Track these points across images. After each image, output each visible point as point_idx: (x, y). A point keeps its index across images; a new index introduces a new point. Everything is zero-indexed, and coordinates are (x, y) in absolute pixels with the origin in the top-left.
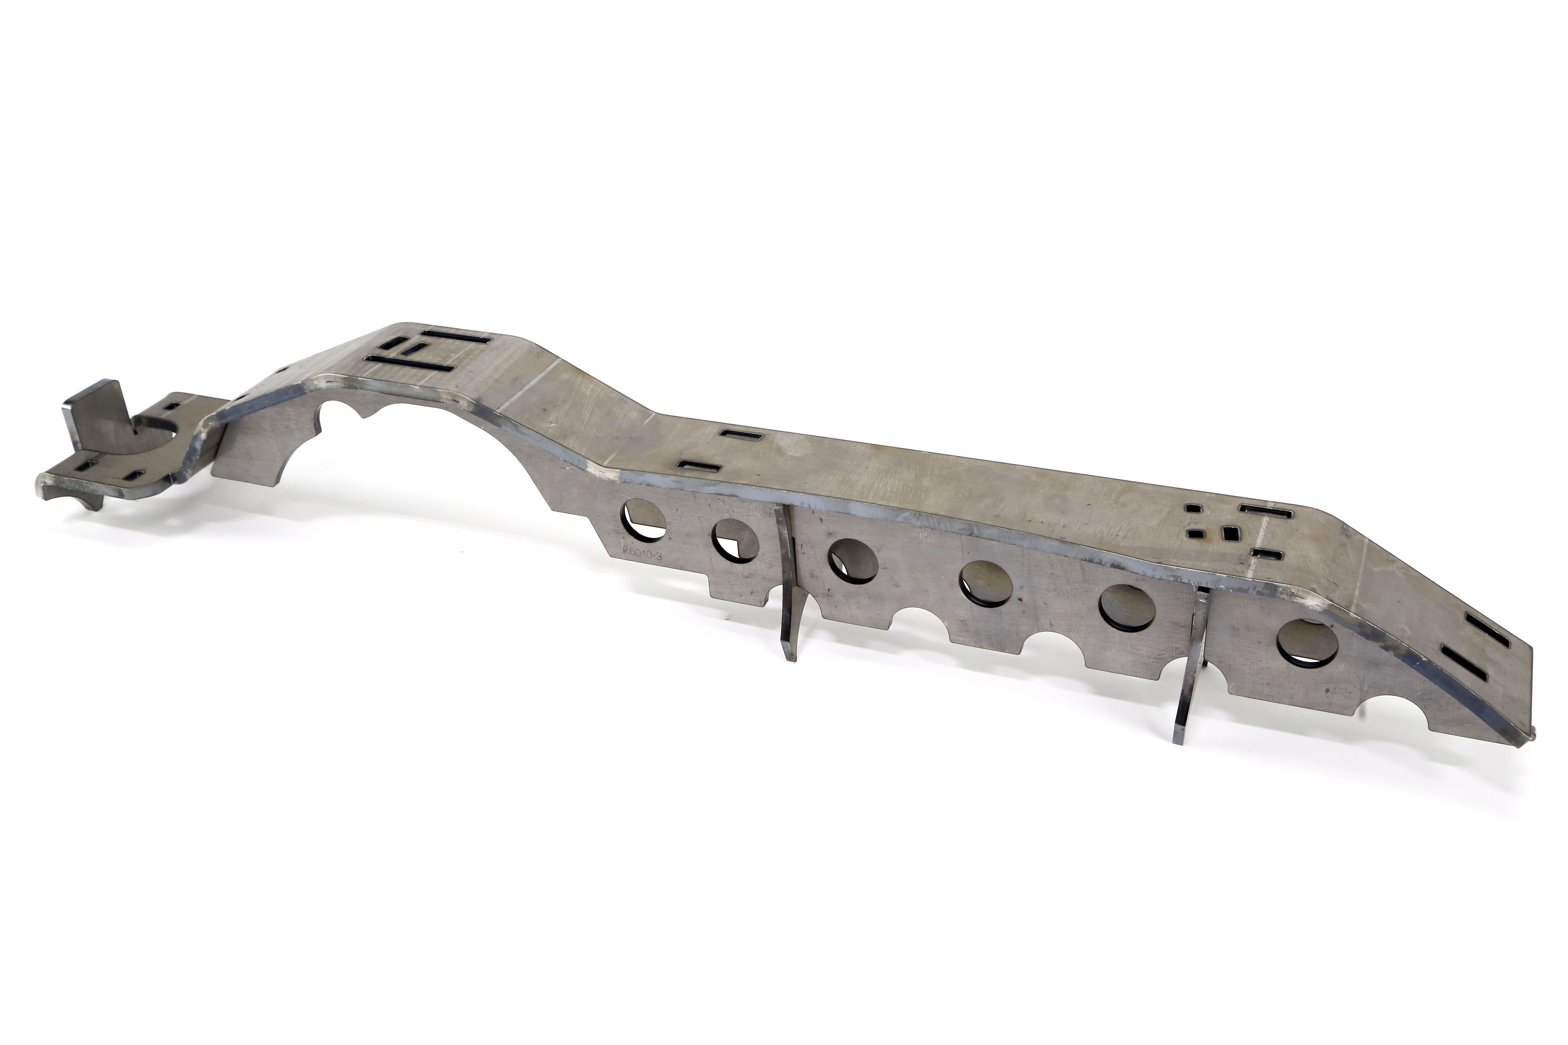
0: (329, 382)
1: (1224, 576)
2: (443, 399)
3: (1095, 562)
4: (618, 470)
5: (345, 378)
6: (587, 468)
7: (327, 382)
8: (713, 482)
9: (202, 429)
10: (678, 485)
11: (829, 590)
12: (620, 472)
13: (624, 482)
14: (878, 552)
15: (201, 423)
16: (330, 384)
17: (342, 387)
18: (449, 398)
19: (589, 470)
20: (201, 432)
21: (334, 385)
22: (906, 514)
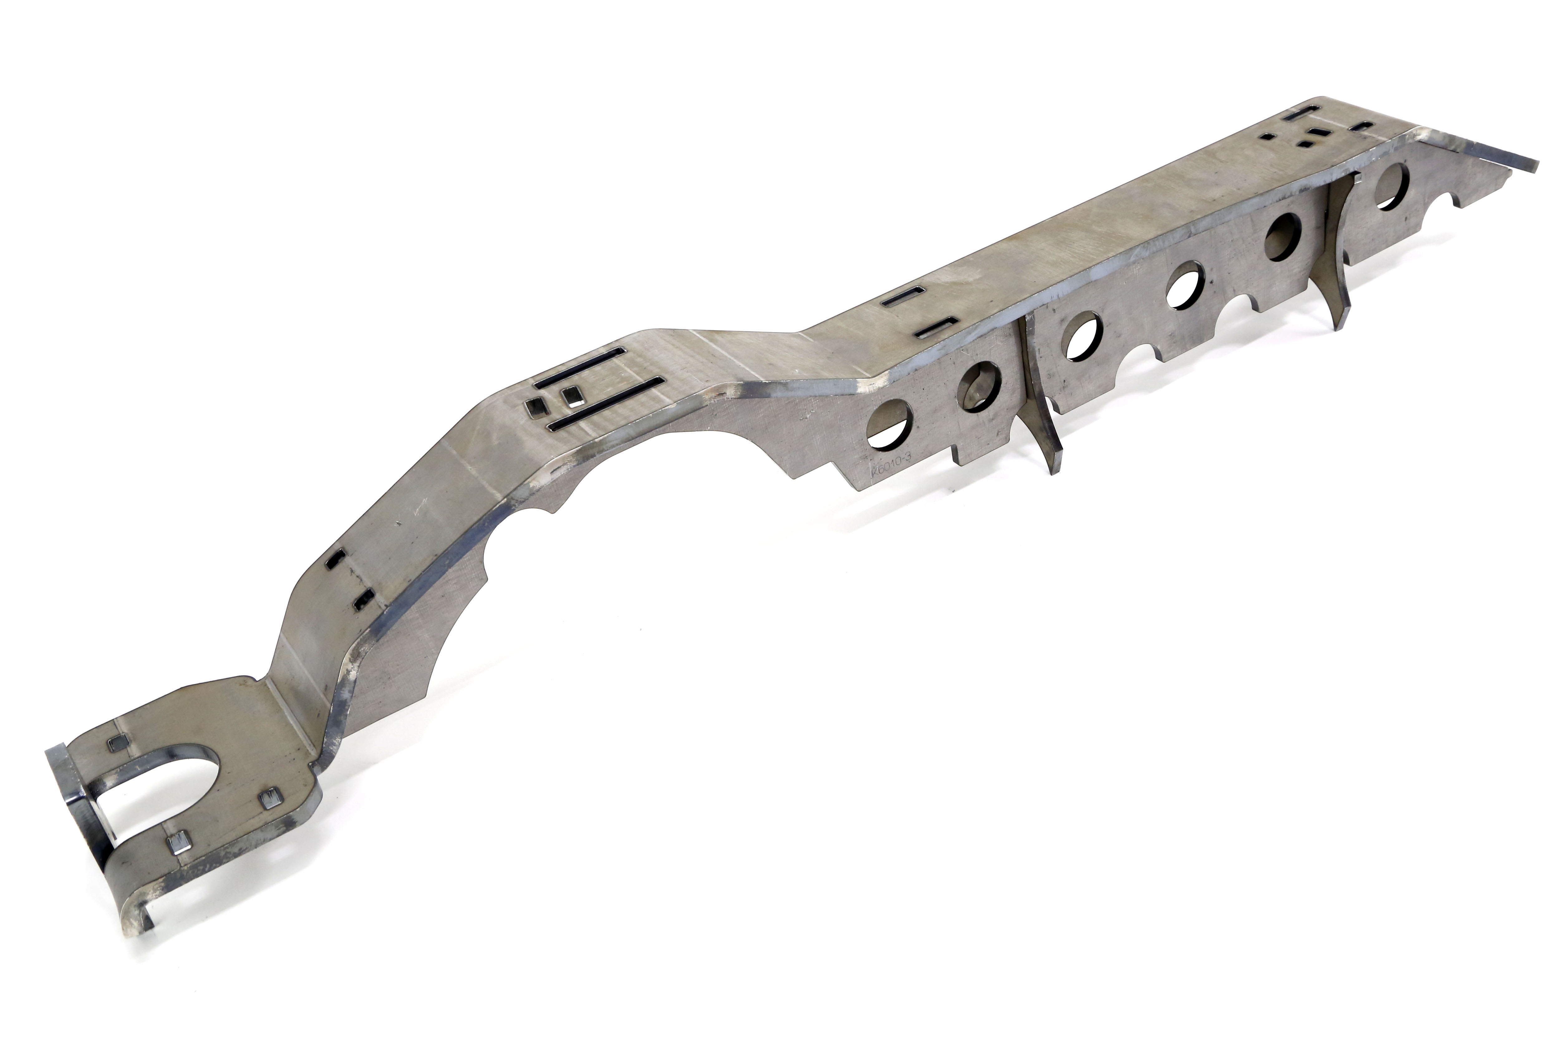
0: (554, 470)
1: (1374, 148)
2: (706, 401)
3: (1287, 197)
4: (887, 372)
5: (578, 452)
6: (856, 389)
7: (551, 473)
8: (974, 326)
9: (350, 666)
10: (943, 352)
11: (1064, 381)
12: (889, 372)
13: (894, 381)
14: (1103, 312)
15: (346, 660)
16: (558, 474)
17: (574, 466)
18: (714, 395)
19: (859, 390)
20: (348, 672)
21: (563, 471)
22: (1138, 250)
